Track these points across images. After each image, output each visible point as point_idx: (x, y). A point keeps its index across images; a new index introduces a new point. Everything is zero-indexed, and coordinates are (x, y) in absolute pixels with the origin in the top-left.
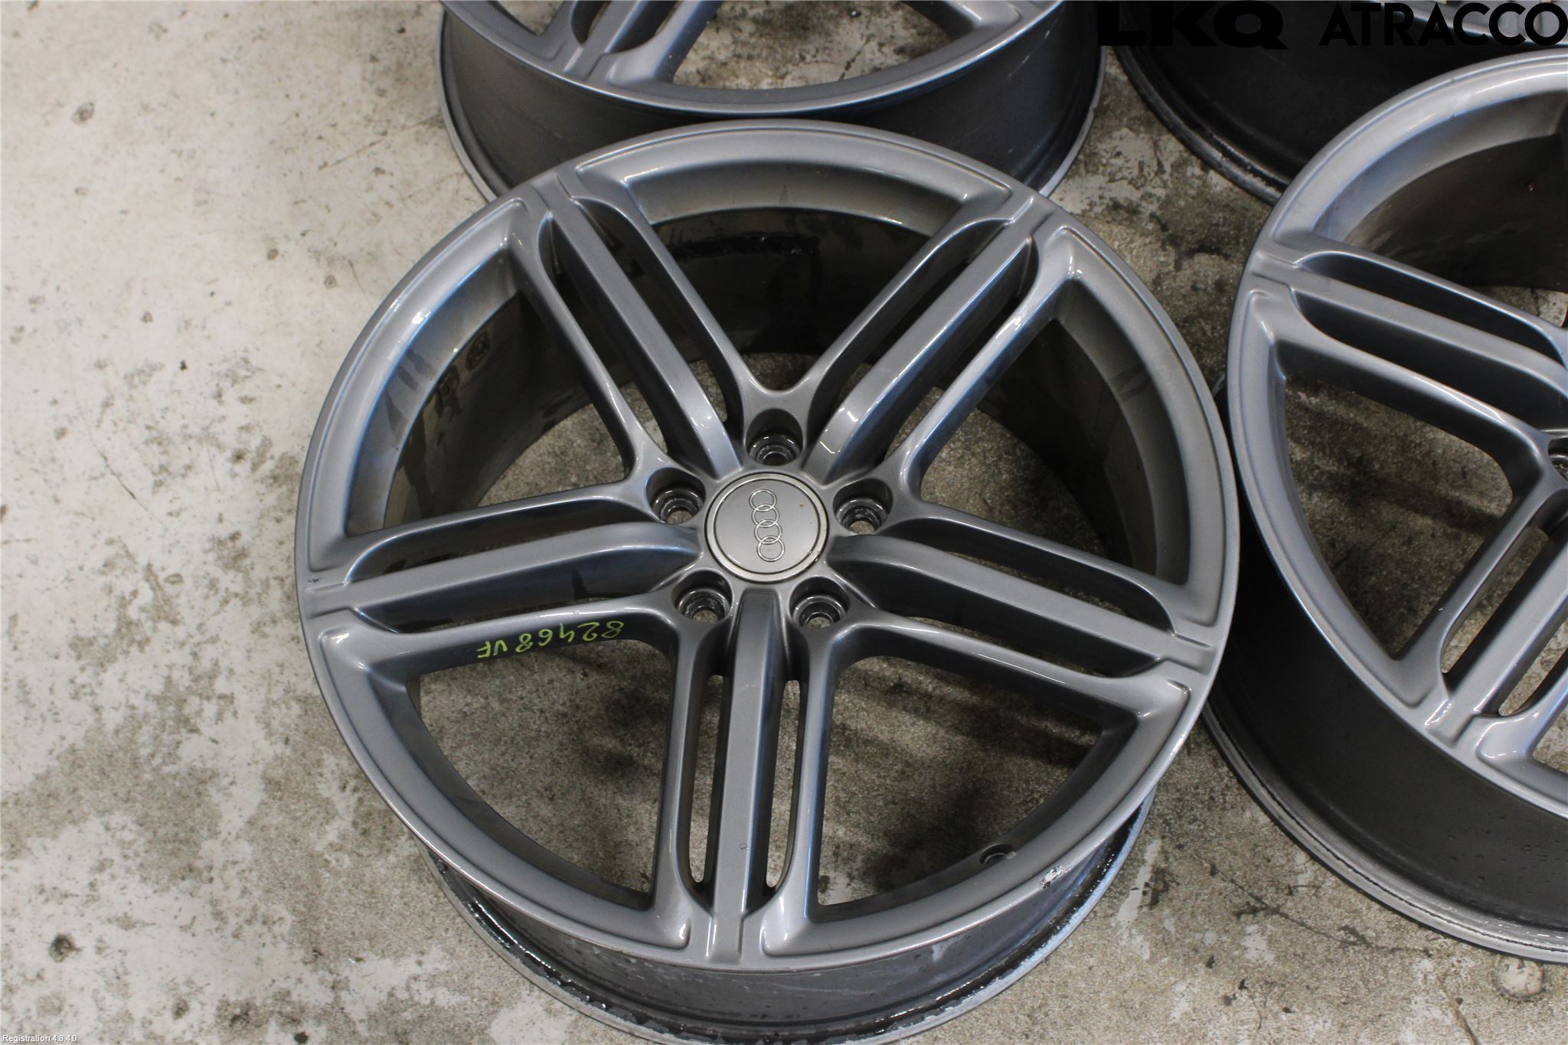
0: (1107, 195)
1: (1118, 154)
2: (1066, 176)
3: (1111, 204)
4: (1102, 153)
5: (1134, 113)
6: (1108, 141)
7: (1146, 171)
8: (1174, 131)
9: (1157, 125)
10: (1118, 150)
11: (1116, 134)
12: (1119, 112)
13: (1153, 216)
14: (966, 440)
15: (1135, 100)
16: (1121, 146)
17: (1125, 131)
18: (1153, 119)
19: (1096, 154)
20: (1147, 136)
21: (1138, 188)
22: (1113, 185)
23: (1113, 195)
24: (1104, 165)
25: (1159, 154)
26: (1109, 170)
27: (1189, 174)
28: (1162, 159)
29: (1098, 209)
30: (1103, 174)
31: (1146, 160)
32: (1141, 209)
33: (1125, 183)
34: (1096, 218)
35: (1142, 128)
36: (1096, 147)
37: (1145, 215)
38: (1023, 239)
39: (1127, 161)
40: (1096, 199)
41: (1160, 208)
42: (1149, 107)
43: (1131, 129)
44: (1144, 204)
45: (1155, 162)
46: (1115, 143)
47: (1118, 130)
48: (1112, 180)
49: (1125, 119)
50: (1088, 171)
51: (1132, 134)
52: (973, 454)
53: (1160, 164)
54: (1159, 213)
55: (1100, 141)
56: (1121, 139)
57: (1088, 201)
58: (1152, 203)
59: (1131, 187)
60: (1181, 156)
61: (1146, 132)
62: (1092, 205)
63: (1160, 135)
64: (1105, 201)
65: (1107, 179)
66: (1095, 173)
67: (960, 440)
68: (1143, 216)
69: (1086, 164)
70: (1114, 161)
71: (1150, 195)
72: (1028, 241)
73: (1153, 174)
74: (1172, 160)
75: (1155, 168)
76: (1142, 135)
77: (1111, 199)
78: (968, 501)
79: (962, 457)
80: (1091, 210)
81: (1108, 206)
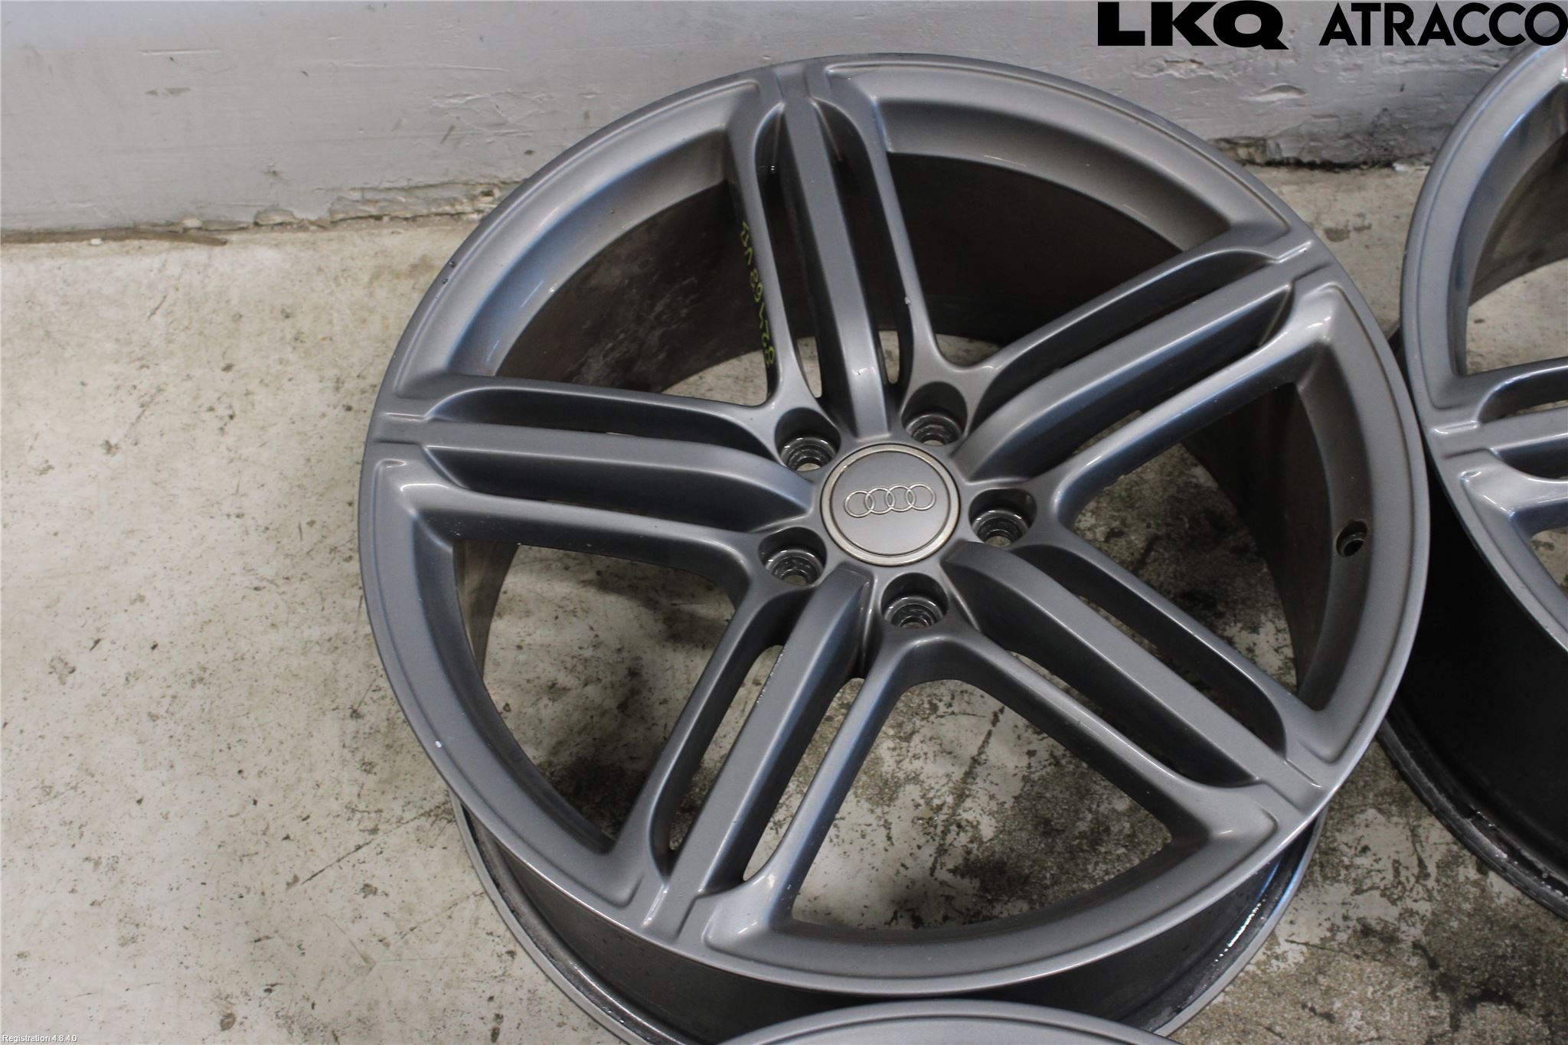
0: (1354, 914)
1: (1365, 849)
2: (1299, 890)
3: (1359, 927)
4: (1344, 848)
5: (1383, 784)
6: (1351, 829)
7: (1403, 873)
8: (1440, 814)
9: (1415, 802)
10: (1363, 843)
11: (1360, 818)
12: (1362, 784)
13: (1416, 945)
15: (1382, 764)
16: (1371, 838)
17: (1371, 812)
18: (1409, 793)
19: (1334, 850)
20: (1402, 821)
21: (1394, 902)
22: (1359, 898)
23: (1361, 913)
24: (1347, 868)
25: (1419, 849)
26: (1353, 875)
27: (1461, 878)
28: (1423, 856)
29: (1342, 937)
30: (1347, 882)
31: (1402, 857)
32: (1402, 936)
33: (1376, 893)
34: (1341, 951)
35: (1394, 808)
36: (1335, 840)
37: (1407, 945)
39: (1377, 861)
40: (1339, 922)
41: (1426, 933)
42: (1402, 776)
43: (1380, 811)
44: (1404, 927)
45: (1415, 862)
46: (1360, 832)
47: (1362, 811)
48: (1358, 891)
49: (1371, 795)
50: (1325, 878)
51: (1381, 818)
53: (1421, 863)
54: (1424, 941)
55: (1339, 830)
56: (1368, 826)
57: (1327, 925)
58: (1414, 924)
59: (1384, 901)
60: (1449, 851)
61: (1400, 815)
62: (1334, 929)
63: (1419, 818)
64: (1351, 924)
65: (1352, 889)
66: (1335, 879)
68: (1403, 946)
69: (1322, 866)
70: (1359, 861)
71: (1411, 913)
73: (1413, 880)
74: (1437, 857)
75: (1416, 871)
76: (1395, 819)
77: (1359, 920)
80: (1333, 938)
81: (1355, 931)
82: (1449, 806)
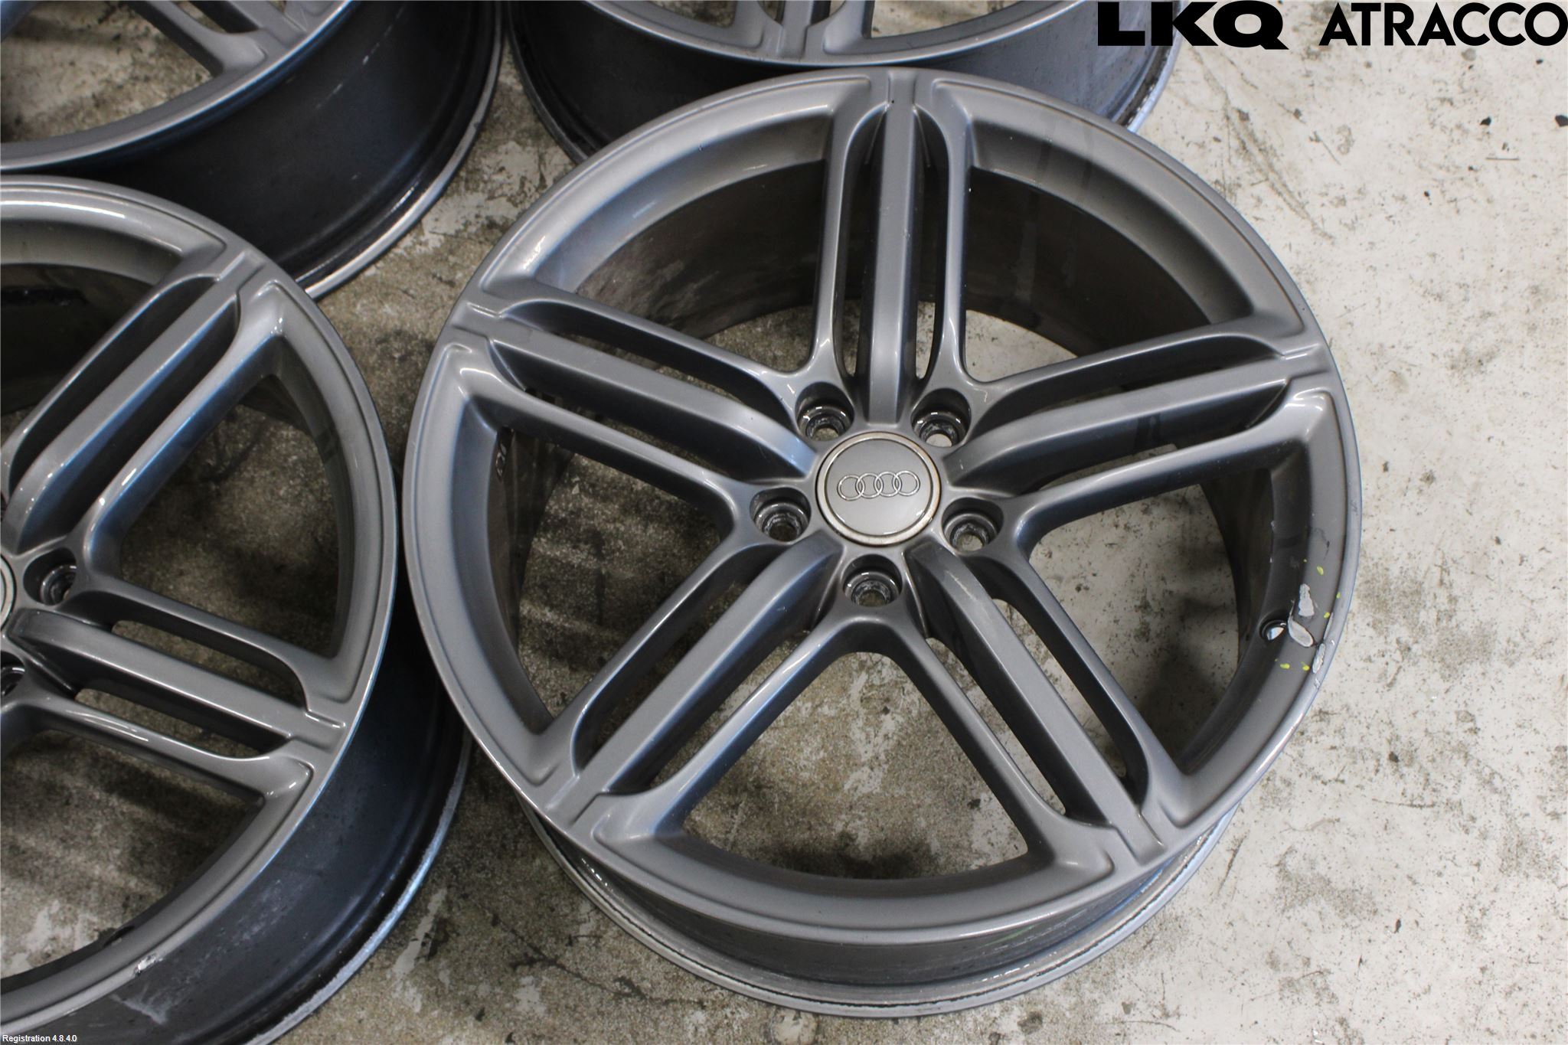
0: (484, 214)
1: (502, 169)
2: (442, 194)
3: (486, 222)
4: (486, 169)
5: (524, 125)
6: (492, 155)
7: (527, 185)
8: (559, 142)
9: (545, 137)
10: (501, 165)
11: (502, 148)
12: (508, 124)
14: (306, 476)
15: (526, 111)
16: (507, 161)
17: (512, 144)
18: (543, 130)
19: (478, 170)
20: (535, 149)
21: (516, 205)
22: (491, 203)
23: (489, 213)
24: (485, 182)
25: (542, 168)
26: (489, 187)
28: (545, 174)
29: (472, 229)
30: (483, 192)
31: (529, 176)
33: (504, 200)
34: (470, 238)
35: (530, 141)
36: (480, 162)
38: (228, 296)
39: (509, 177)
40: (472, 219)
42: (539, 119)
43: (519, 143)
45: (538, 177)
46: (500, 158)
47: (505, 143)
48: (491, 198)
49: (514, 133)
50: (467, 189)
51: (518, 148)
52: (312, 491)
53: (542, 179)
55: (485, 157)
56: (507, 153)
57: (463, 221)
59: (509, 205)
60: (563, 166)
61: (533, 146)
62: (467, 224)
63: (547, 147)
64: (480, 220)
65: (486, 196)
66: (475, 190)
67: (299, 477)
69: (467, 181)
70: (495, 177)
72: (233, 298)
73: (533, 190)
74: (555, 174)
75: (537, 183)
76: (529, 148)
77: (487, 218)
78: (299, 539)
79: (300, 494)
80: (465, 230)
81: (483, 225)
82: (563, 134)
